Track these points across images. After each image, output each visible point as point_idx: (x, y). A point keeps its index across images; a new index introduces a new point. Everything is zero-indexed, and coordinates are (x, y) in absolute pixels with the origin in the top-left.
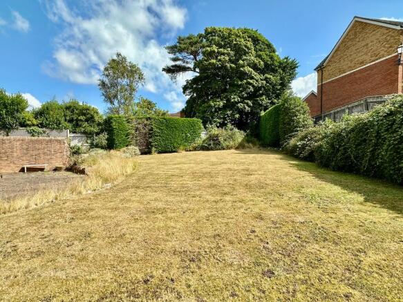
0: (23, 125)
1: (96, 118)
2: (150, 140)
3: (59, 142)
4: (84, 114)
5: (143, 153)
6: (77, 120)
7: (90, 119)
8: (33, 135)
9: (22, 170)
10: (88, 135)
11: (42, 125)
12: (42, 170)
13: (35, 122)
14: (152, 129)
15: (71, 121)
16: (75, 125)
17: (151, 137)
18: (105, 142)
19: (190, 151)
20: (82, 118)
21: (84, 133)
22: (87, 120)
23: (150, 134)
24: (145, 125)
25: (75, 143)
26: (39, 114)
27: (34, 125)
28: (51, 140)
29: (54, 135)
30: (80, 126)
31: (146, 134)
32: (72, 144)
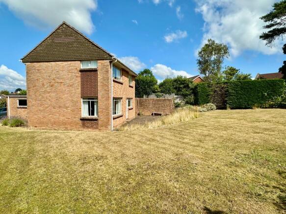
0: (154, 92)
1: (190, 85)
2: (226, 99)
3: (169, 100)
4: (183, 84)
5: (219, 108)
6: (179, 87)
7: (187, 86)
8: (158, 97)
9: (152, 114)
10: (184, 96)
11: (162, 92)
12: (160, 115)
13: (159, 90)
14: (227, 91)
15: (176, 88)
16: (178, 91)
17: (227, 97)
18: (192, 100)
19: (266, 108)
20: (182, 86)
21: (183, 95)
22: (184, 87)
23: (226, 94)
24: (222, 88)
25: (178, 101)
26: (161, 85)
27: (158, 92)
28: (165, 100)
29: (167, 96)
30: (181, 91)
31: (222, 94)
32: (176, 102)
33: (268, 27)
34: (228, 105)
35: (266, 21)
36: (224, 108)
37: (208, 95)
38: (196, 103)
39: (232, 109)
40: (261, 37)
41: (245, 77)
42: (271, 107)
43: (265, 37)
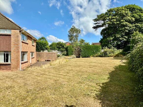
0: (47, 49)
1: (65, 46)
2: (80, 53)
3: (54, 53)
4: (61, 45)
5: (77, 57)
6: (59, 47)
7: (63, 47)
8: (49, 52)
9: (46, 61)
10: (62, 51)
11: (51, 49)
12: (50, 61)
13: (49, 48)
14: (80, 50)
15: (58, 48)
17: (80, 52)
18: (66, 54)
19: (95, 57)
20: (61, 46)
21: (61, 51)
22: (62, 47)
23: (80, 51)
24: (78, 48)
25: (59, 54)
26: (50, 46)
27: (49, 49)
28: (52, 53)
29: (53, 51)
30: (60, 49)
31: (78, 51)
32: (58, 54)
33: (95, 24)
34: (81, 56)
35: (94, 21)
36: (79, 57)
37: (72, 51)
38: (67, 55)
39: (82, 57)
40: (93, 28)
41: (87, 44)
42: (97, 56)
43: (94, 28)
